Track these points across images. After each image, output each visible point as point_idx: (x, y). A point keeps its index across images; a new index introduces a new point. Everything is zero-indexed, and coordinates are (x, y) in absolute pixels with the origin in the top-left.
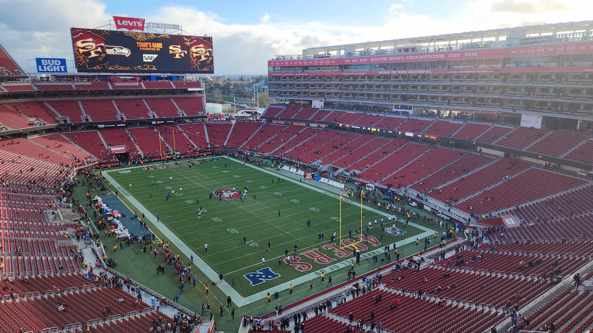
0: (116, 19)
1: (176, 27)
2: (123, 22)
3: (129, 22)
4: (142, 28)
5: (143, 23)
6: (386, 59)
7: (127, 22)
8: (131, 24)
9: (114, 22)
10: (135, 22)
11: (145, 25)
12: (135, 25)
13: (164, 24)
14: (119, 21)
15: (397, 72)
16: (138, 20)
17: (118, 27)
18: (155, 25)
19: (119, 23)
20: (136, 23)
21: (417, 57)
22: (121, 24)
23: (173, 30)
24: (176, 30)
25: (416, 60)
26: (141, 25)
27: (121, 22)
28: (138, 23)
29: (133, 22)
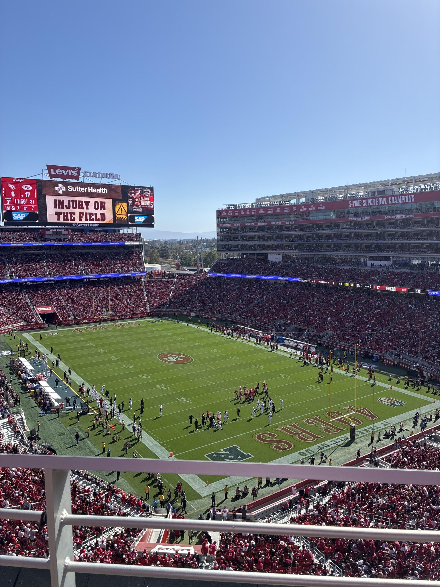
0: (49, 167)
1: (114, 176)
2: (57, 171)
3: (64, 171)
4: (77, 178)
5: (79, 172)
7: (61, 171)
8: (65, 174)
9: (47, 171)
10: (70, 171)
11: (81, 174)
12: (70, 174)
13: (101, 174)
14: (52, 170)
16: (73, 169)
17: (52, 176)
18: (92, 175)
19: (53, 173)
20: (71, 172)
22: (55, 173)
23: (111, 180)
24: (114, 180)
26: (76, 174)
27: (55, 171)
28: (73, 172)
29: (67, 171)
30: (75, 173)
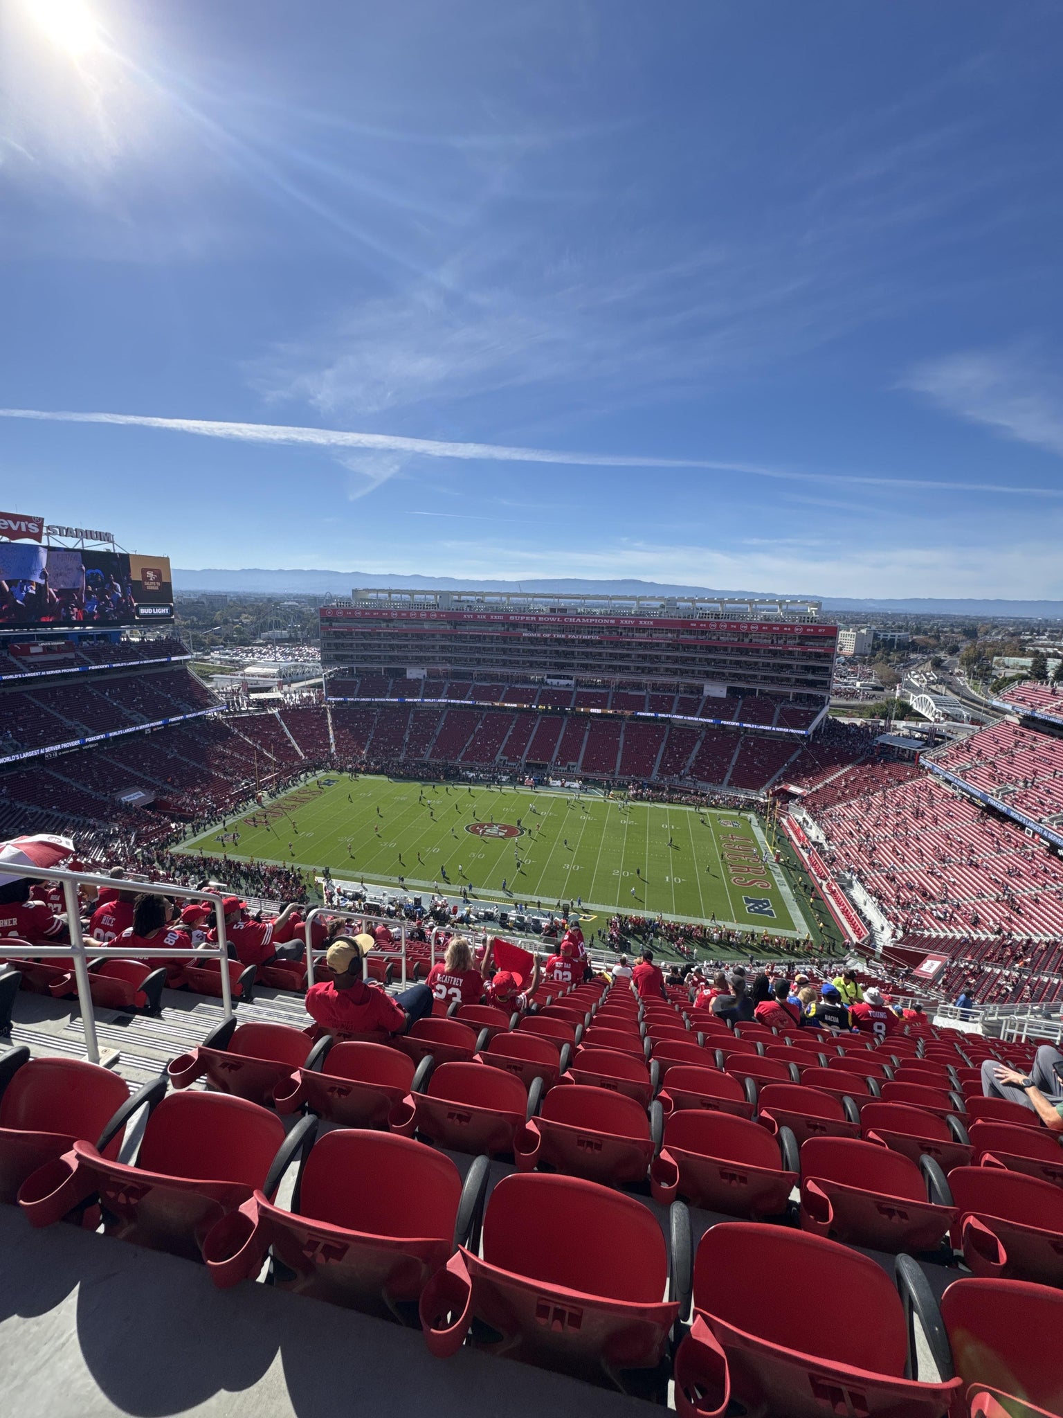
3: (11, 522)
4: (38, 537)
5: (40, 525)
6: (533, 618)
7: (6, 523)
8: (14, 528)
10: (23, 524)
11: (46, 530)
12: (24, 529)
15: (552, 636)
16: (29, 519)
20: (26, 526)
21: (579, 620)
25: (578, 622)
26: (37, 530)
28: (30, 525)
29: (18, 523)
30: (33, 528)
